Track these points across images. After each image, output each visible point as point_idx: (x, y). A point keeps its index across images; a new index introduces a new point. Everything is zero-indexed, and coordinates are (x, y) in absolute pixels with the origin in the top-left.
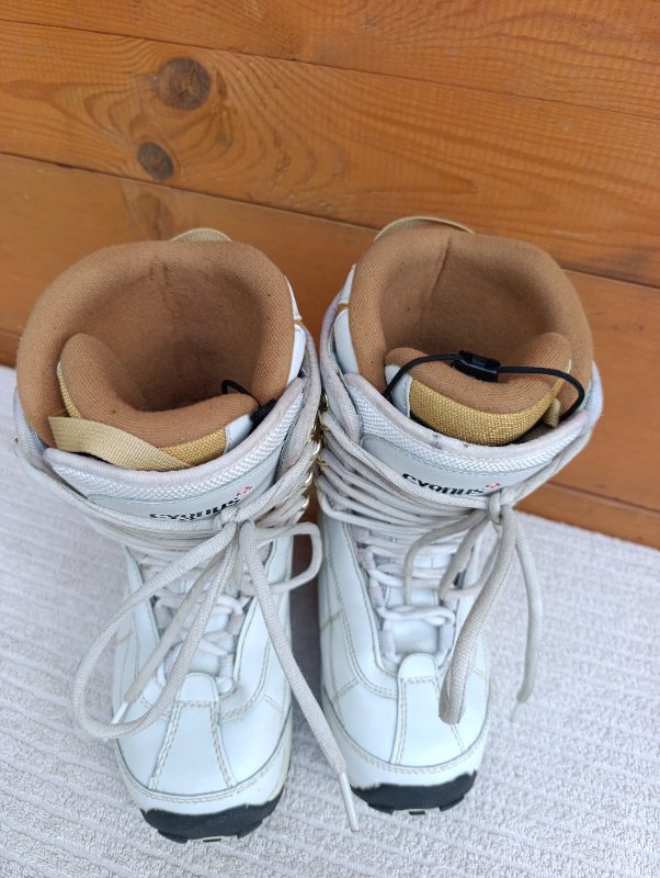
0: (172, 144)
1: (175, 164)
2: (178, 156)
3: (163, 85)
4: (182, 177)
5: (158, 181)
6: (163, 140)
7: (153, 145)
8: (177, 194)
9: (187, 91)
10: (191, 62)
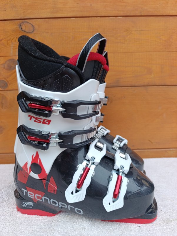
0: (7, 79)
1: (8, 84)
2: (9, 82)
3: (6, 66)
4: (10, 87)
5: (3, 89)
6: (5, 79)
7: (3, 80)
8: (8, 92)
9: (12, 66)
10: (13, 59)
